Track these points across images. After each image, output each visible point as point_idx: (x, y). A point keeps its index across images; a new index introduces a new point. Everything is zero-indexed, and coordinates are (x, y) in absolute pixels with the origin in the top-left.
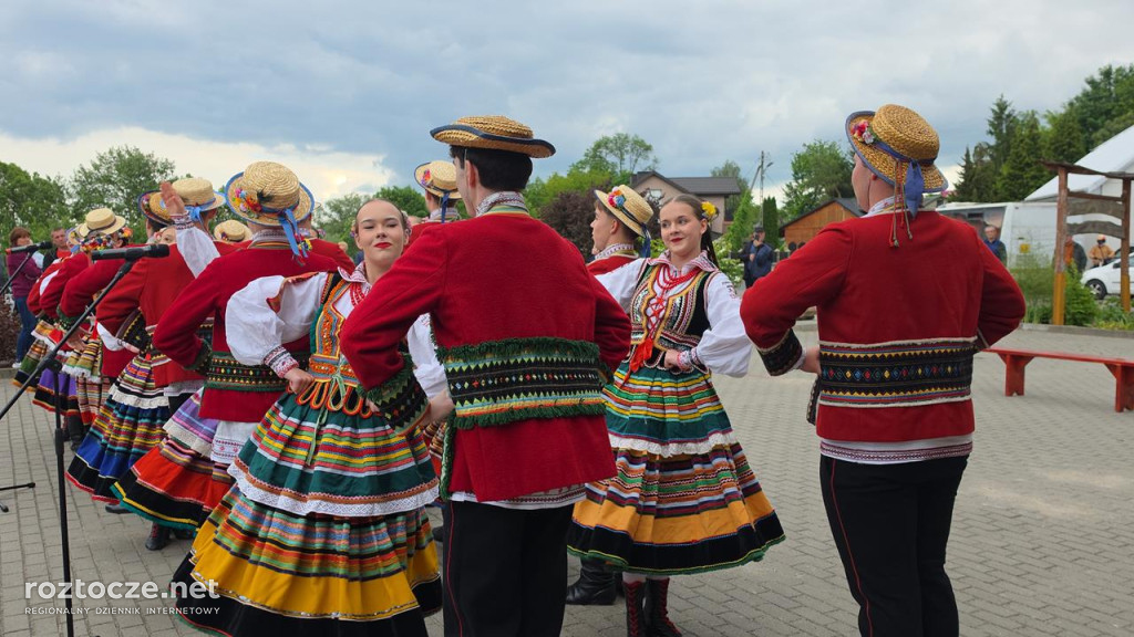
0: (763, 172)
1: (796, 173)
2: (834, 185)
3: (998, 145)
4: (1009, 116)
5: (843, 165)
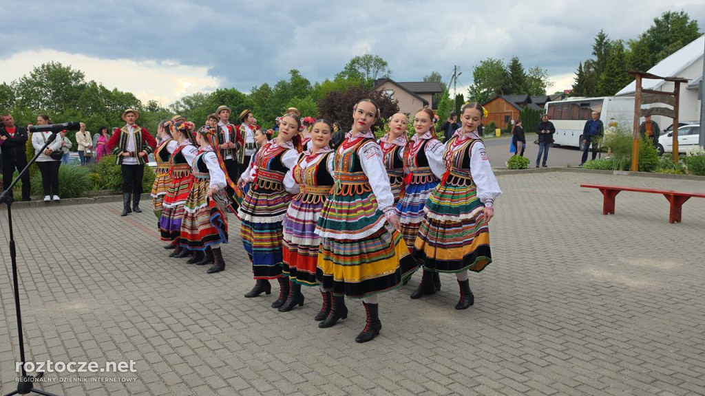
0: (456, 79)
1: (476, 80)
2: (499, 88)
3: (599, 61)
4: (606, 43)
5: (505, 74)
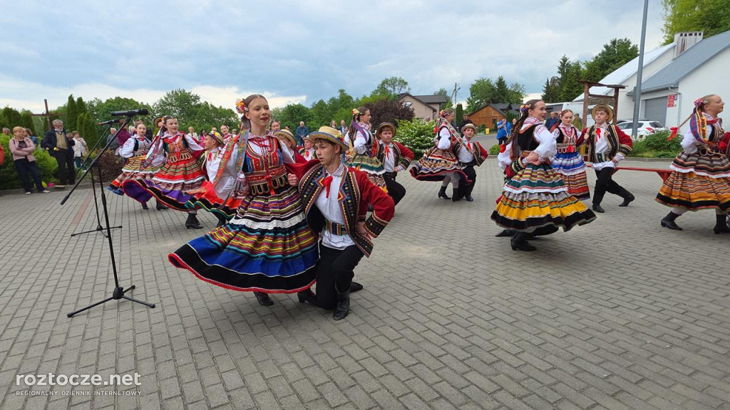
0: (456, 92)
1: (472, 93)
2: (489, 99)
3: (562, 78)
4: (568, 64)
5: (493, 89)
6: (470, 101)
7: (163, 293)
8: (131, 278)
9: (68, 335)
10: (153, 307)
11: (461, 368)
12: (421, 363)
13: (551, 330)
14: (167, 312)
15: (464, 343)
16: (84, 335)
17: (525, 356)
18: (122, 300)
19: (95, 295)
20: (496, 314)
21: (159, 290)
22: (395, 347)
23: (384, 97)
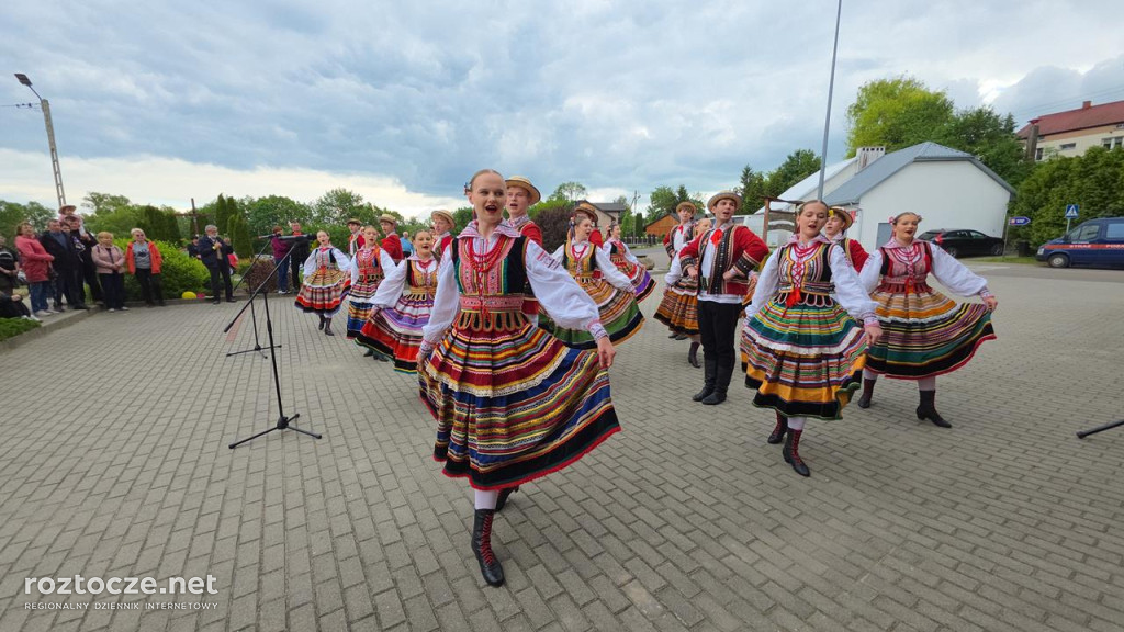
0: (636, 201)
1: (652, 201)
3: (745, 188)
4: (751, 174)
5: (674, 197)
6: (650, 210)
7: (329, 422)
8: (294, 405)
9: (230, 468)
10: (320, 437)
11: (630, 503)
12: (591, 498)
13: (717, 463)
14: (335, 443)
15: (633, 477)
16: (248, 468)
17: (692, 490)
18: (287, 429)
19: (258, 424)
20: (666, 446)
21: (325, 419)
22: (565, 481)
23: (561, 203)
